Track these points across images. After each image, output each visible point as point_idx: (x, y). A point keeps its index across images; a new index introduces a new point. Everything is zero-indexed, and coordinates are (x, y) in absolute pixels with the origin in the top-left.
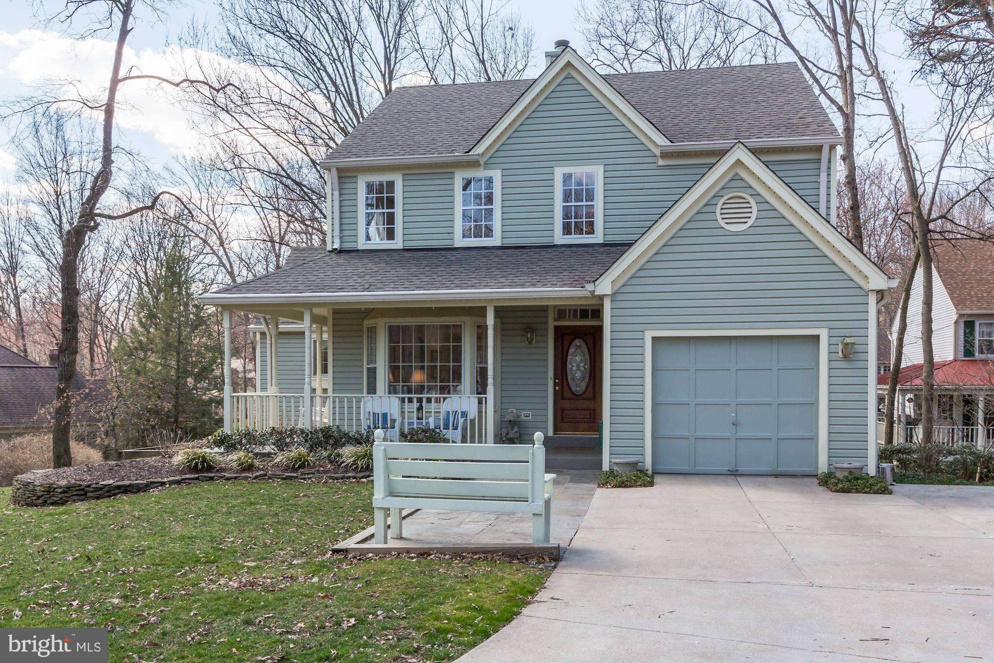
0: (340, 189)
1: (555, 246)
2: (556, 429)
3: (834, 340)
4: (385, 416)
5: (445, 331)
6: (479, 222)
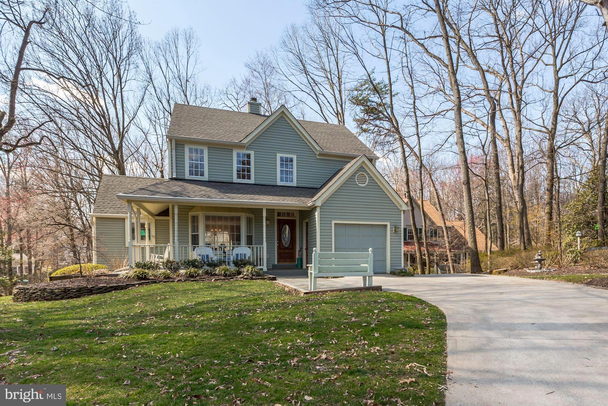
0: (176, 149)
1: (277, 186)
2: (278, 262)
3: (392, 227)
4: (207, 256)
5: (232, 218)
6: (244, 173)
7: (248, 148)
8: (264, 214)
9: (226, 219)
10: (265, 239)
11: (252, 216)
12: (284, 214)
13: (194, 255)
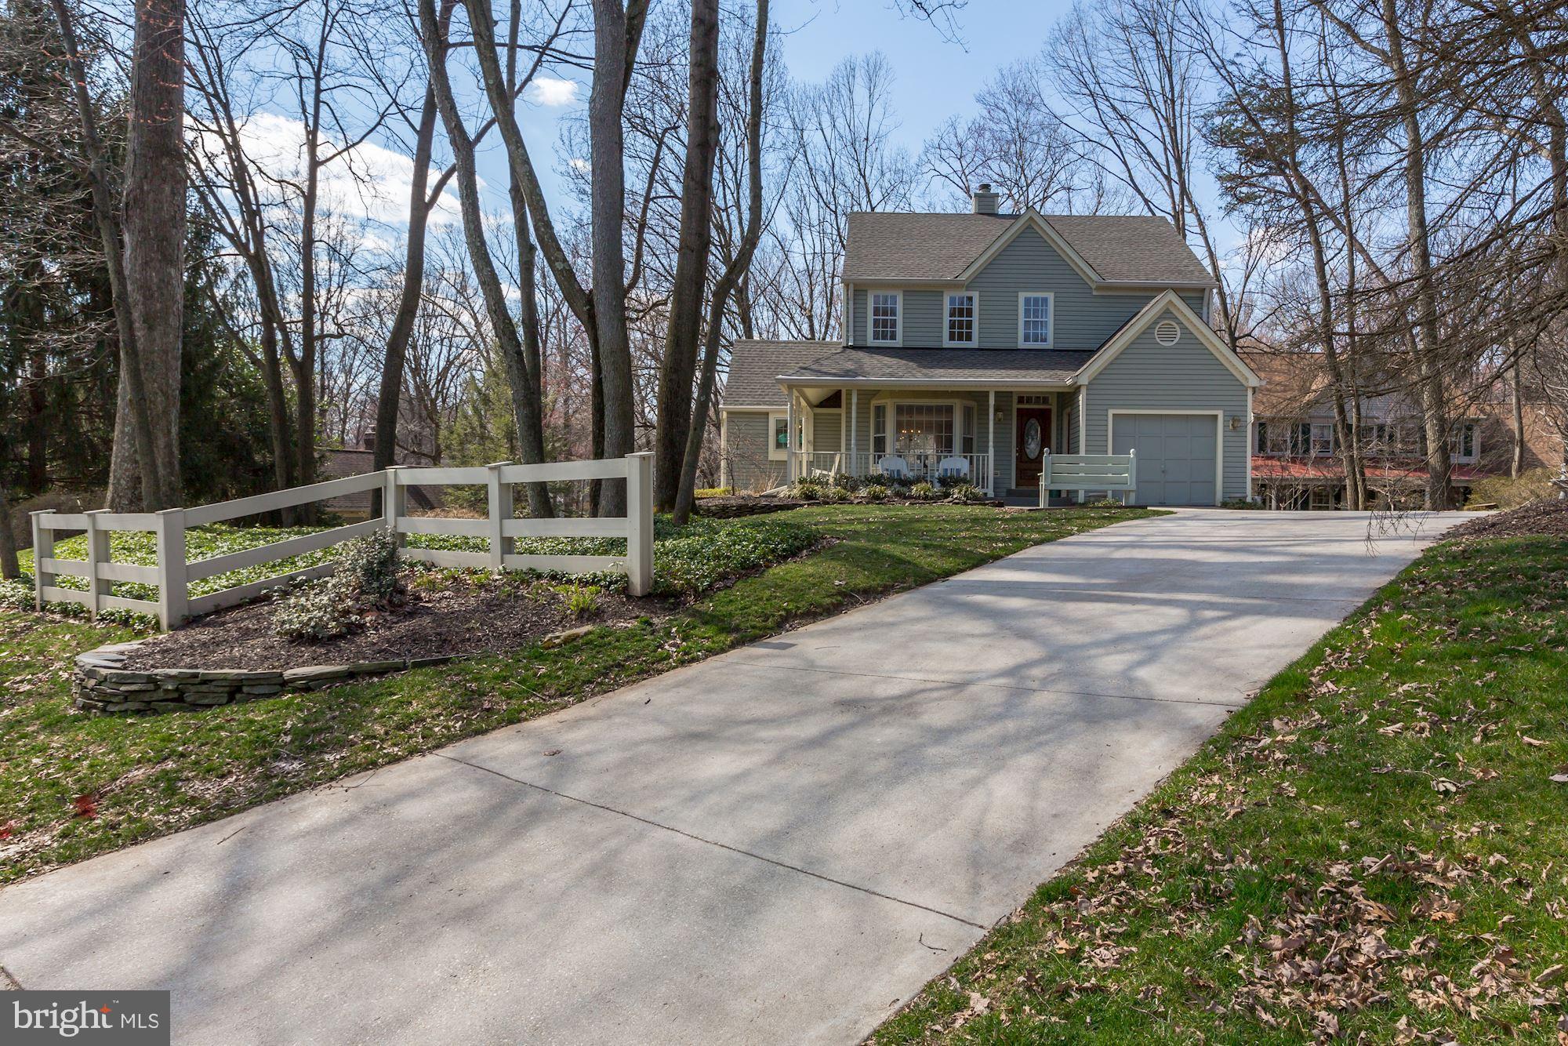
0: (854, 299)
1: (1018, 350)
2: (1017, 485)
3: (1227, 418)
4: (898, 471)
5: (939, 410)
6: (961, 330)
7: (968, 288)
8: (992, 402)
9: (930, 409)
10: (991, 444)
11: (973, 404)
12: (1029, 400)
13: (876, 469)
